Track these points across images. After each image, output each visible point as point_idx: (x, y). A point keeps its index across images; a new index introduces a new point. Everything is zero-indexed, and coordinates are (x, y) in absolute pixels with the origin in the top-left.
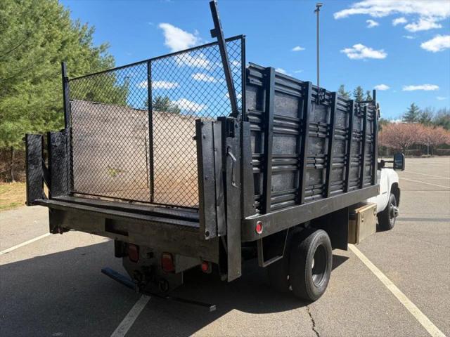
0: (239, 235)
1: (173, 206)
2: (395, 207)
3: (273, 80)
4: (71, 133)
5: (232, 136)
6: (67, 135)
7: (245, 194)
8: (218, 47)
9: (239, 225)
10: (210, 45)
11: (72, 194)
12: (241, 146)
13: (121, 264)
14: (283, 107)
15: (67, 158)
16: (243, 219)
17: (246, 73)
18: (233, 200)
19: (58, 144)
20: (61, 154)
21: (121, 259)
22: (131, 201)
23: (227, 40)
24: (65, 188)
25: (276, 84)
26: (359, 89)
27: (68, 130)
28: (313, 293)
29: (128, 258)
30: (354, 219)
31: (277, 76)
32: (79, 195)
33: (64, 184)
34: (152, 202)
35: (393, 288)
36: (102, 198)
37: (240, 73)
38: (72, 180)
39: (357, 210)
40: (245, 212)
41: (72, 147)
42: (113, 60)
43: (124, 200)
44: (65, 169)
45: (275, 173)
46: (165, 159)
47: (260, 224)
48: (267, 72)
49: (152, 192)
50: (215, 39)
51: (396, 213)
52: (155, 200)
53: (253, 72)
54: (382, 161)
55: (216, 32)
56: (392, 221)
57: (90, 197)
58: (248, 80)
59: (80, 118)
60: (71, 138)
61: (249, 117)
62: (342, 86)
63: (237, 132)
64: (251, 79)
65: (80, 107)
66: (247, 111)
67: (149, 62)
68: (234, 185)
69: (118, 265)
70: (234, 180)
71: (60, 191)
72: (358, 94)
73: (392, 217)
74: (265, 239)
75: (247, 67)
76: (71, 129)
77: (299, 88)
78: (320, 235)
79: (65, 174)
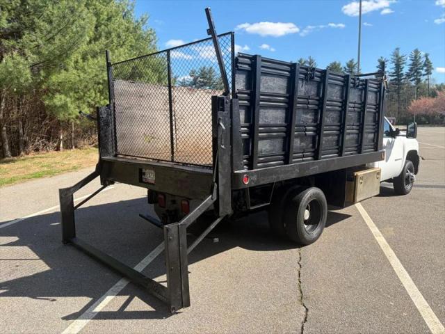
0: (229, 184)
1: (187, 164)
2: (412, 174)
3: (260, 64)
4: (114, 107)
5: (223, 110)
6: (111, 108)
7: (234, 154)
8: (211, 41)
9: (229, 177)
10: (206, 40)
11: (116, 156)
12: (231, 117)
13: (153, 208)
14: (272, 85)
15: (111, 127)
16: (232, 172)
17: (235, 62)
18: (224, 157)
19: (105, 116)
20: (107, 124)
21: (153, 205)
22: (159, 160)
23: (219, 36)
24: (111, 150)
25: (262, 67)
26: (416, 51)
27: (112, 105)
28: (305, 239)
29: (158, 205)
30: (351, 181)
31: (263, 61)
32: (122, 156)
33: (110, 147)
34: (172, 161)
35: (381, 240)
36: (138, 158)
37: (230, 62)
38: (116, 144)
39: (355, 174)
40: (234, 167)
41: (115, 118)
42: (154, 33)
43: (153, 159)
44: (110, 136)
45: (263, 138)
46: (192, 128)
47: (247, 177)
48: (254, 59)
49: (173, 153)
50: (210, 36)
51: (412, 180)
52: (175, 159)
53: (241, 60)
54: (397, 129)
55: (211, 31)
56: (408, 187)
57: (129, 157)
58: (237, 66)
59: (121, 95)
60: (115, 111)
61: (238, 95)
62: (397, 49)
63: (227, 106)
64: (239, 65)
65: (120, 86)
66: (236, 90)
67: (168, 51)
68: (223, 147)
69: (150, 210)
70: (223, 143)
71: (107, 153)
72: (416, 57)
73: (408, 183)
74: (252, 189)
75: (236, 56)
76: (114, 103)
77: (288, 68)
78: (312, 192)
79: (110, 139)
